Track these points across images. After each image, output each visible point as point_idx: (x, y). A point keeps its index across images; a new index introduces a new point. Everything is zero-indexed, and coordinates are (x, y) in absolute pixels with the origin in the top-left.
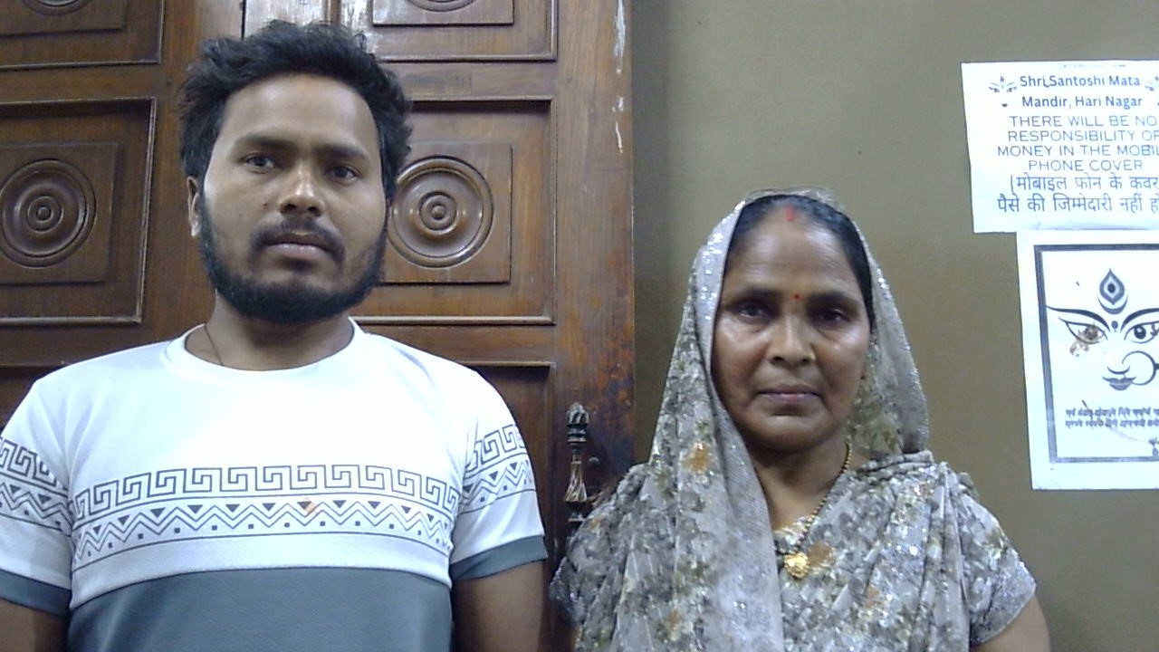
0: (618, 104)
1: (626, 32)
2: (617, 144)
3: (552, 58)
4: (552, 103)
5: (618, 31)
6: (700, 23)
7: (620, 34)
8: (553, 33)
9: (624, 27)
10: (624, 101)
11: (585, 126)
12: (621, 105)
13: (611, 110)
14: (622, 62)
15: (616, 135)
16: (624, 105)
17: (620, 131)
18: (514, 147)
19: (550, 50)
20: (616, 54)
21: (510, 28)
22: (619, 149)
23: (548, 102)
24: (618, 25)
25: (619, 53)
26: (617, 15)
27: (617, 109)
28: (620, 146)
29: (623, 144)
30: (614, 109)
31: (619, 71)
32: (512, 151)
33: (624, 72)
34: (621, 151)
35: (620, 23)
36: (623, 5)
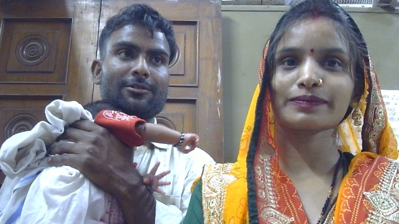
0: (218, 101)
1: (221, 78)
2: (218, 114)
3: (197, 86)
4: (197, 101)
5: (218, 78)
7: (219, 79)
8: (197, 78)
9: (220, 77)
10: (220, 101)
11: (208, 108)
12: (219, 102)
13: (216, 104)
14: (220, 88)
15: (218, 111)
16: (220, 102)
18: (184, 114)
19: (196, 84)
20: (218, 85)
21: (183, 76)
22: (219, 116)
23: (196, 100)
24: (218, 76)
25: (219, 85)
26: (218, 73)
27: (218, 103)
28: (219, 115)
30: (217, 103)
32: (183, 115)
33: (220, 91)
34: (219, 117)
35: (219, 76)
36: (220, 70)
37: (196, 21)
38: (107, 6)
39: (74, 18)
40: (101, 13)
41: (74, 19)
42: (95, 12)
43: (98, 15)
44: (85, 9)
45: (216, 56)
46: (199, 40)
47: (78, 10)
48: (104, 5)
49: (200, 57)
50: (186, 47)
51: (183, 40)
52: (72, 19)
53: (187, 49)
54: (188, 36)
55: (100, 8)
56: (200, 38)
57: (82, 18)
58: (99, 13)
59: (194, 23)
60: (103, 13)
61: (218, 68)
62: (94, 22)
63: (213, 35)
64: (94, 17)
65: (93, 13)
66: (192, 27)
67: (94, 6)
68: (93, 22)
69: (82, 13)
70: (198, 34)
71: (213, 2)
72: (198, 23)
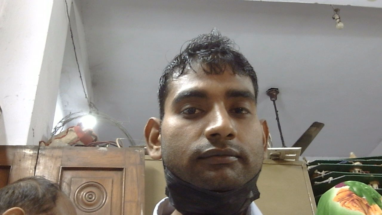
26: (141, 214)
36: (143, 212)
37: (123, 167)
38: (44, 155)
39: (12, 165)
40: (38, 160)
41: (12, 167)
42: (32, 159)
43: (34, 163)
44: (24, 158)
45: (139, 199)
46: (125, 185)
47: (17, 158)
48: (41, 153)
49: (126, 200)
50: (113, 191)
51: (111, 184)
52: (10, 166)
53: (114, 193)
54: (115, 181)
55: (37, 157)
56: (126, 183)
57: (20, 166)
58: (36, 161)
59: (121, 169)
60: (40, 160)
61: (141, 209)
62: (31, 169)
63: (138, 181)
64: (31, 164)
65: (31, 160)
66: (119, 173)
67: (32, 155)
68: (29, 169)
69: (20, 161)
70: (124, 179)
71: (138, 151)
72: (124, 169)
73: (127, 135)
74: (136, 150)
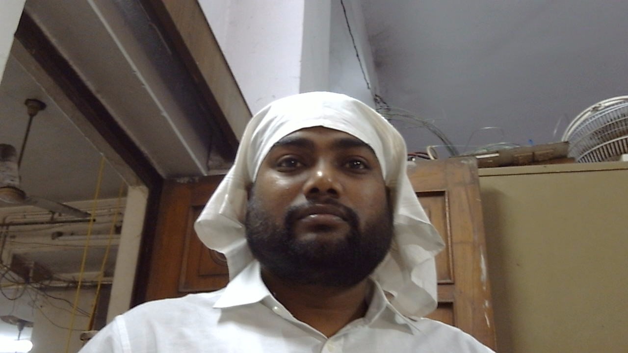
0: (485, 304)
1: (486, 270)
3: (452, 282)
4: (454, 305)
5: (482, 270)
6: (518, 265)
8: (451, 271)
9: (485, 267)
10: (488, 302)
11: (470, 314)
12: (487, 304)
14: (485, 284)
15: (486, 319)
16: (489, 304)
17: (488, 317)
19: (451, 279)
20: (482, 280)
22: (487, 325)
23: (452, 303)
25: (484, 279)
26: (481, 262)
27: (485, 306)
28: (488, 323)
29: (490, 322)
30: (483, 306)
31: (484, 288)
33: (487, 289)
34: (489, 326)
35: (483, 266)
36: (484, 257)
37: (443, 190)
45: (476, 238)
46: (450, 217)
49: (454, 241)
54: (433, 213)
56: (452, 214)
59: (441, 194)
61: (480, 254)
63: (470, 209)
66: (439, 199)
70: (447, 209)
71: (465, 162)
72: (446, 193)
73: (442, 140)
74: (462, 162)
